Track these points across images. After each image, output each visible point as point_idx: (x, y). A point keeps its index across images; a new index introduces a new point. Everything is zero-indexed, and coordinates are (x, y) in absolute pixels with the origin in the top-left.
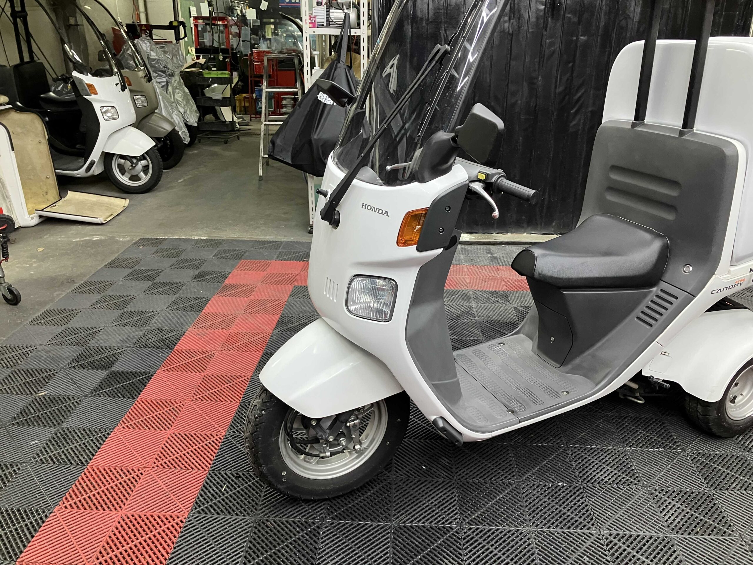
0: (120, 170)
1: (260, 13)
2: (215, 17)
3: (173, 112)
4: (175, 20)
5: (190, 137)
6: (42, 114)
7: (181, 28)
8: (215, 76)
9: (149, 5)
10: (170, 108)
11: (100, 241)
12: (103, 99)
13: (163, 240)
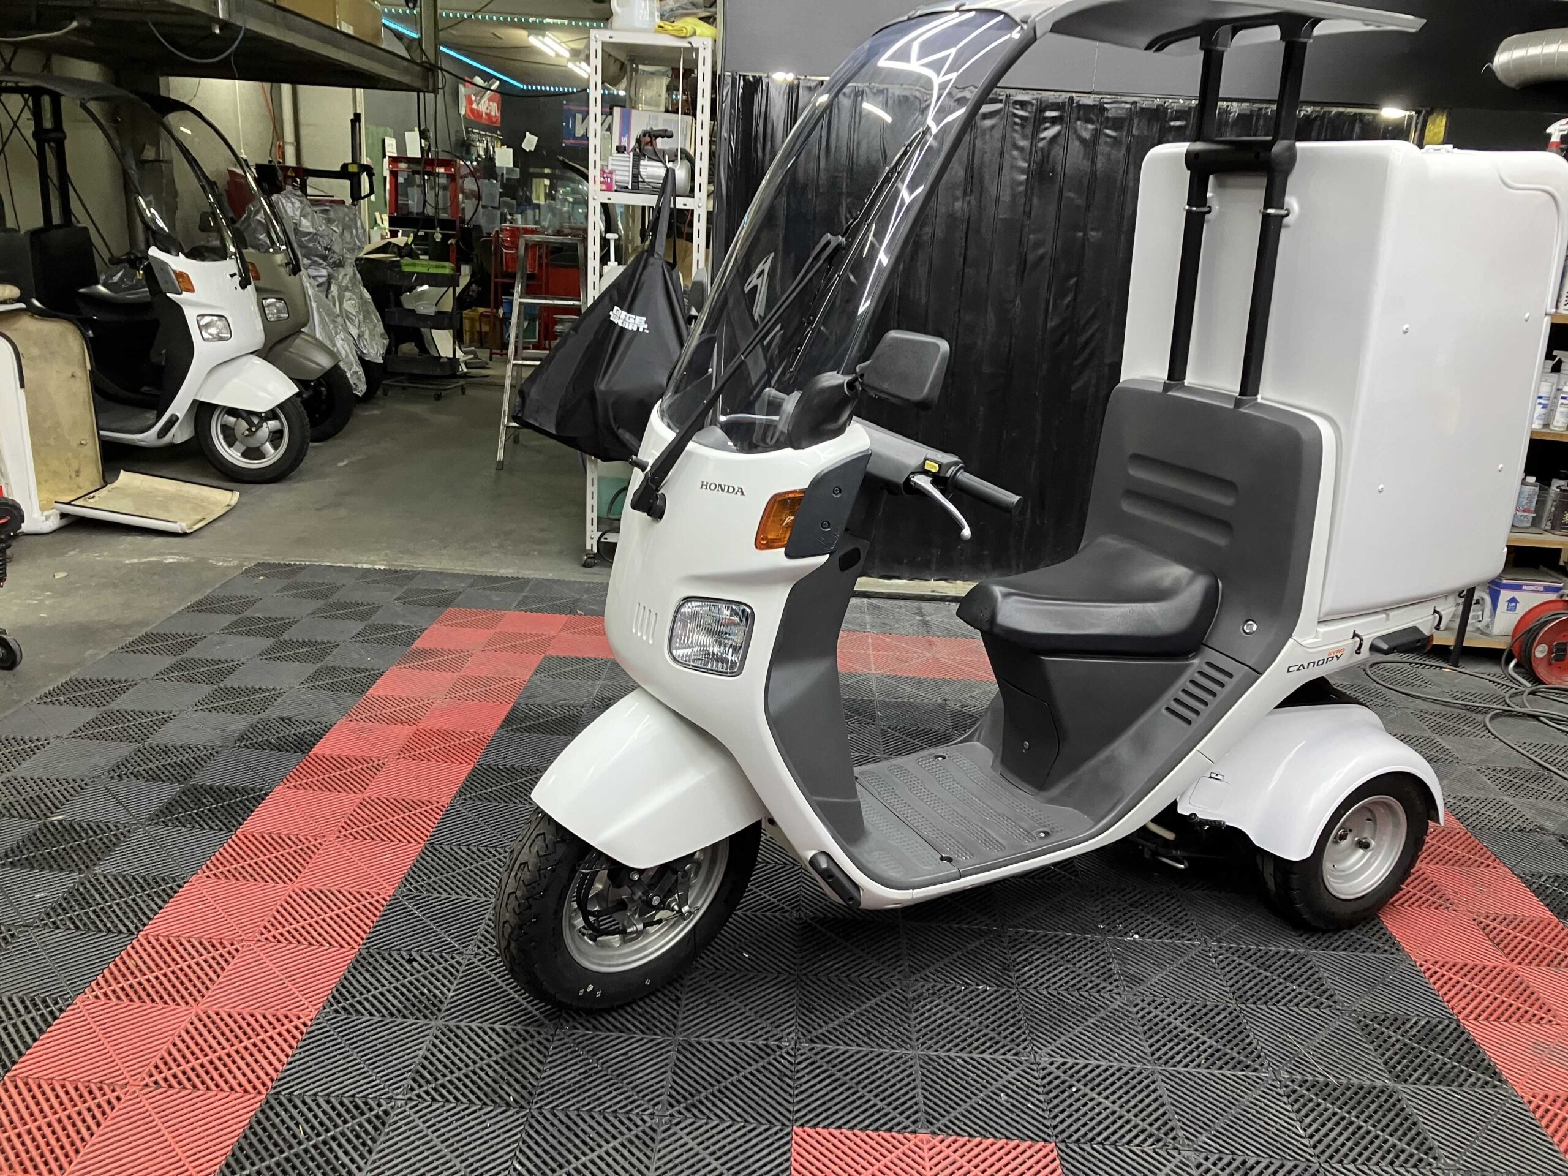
0: (225, 438)
1: (520, 156)
2: (432, 160)
3: (337, 334)
4: (354, 161)
5: (368, 382)
6: (82, 324)
7: (365, 177)
8: (424, 270)
9: (303, 131)
10: (331, 326)
11: (178, 564)
12: (203, 300)
13: (302, 568)
